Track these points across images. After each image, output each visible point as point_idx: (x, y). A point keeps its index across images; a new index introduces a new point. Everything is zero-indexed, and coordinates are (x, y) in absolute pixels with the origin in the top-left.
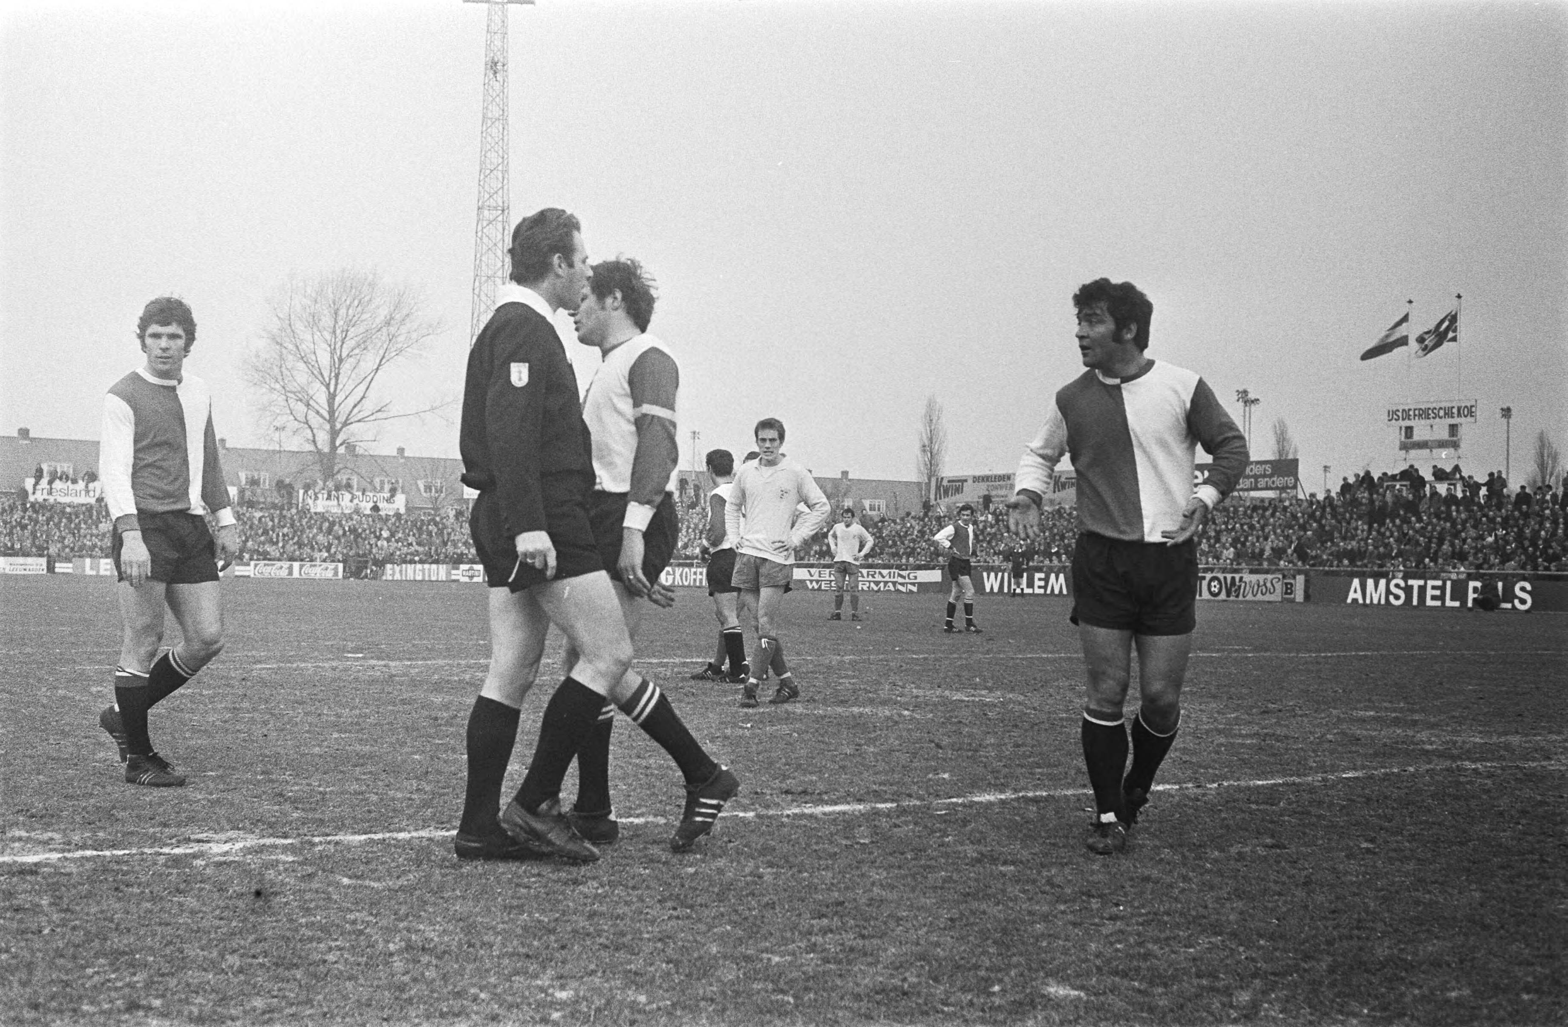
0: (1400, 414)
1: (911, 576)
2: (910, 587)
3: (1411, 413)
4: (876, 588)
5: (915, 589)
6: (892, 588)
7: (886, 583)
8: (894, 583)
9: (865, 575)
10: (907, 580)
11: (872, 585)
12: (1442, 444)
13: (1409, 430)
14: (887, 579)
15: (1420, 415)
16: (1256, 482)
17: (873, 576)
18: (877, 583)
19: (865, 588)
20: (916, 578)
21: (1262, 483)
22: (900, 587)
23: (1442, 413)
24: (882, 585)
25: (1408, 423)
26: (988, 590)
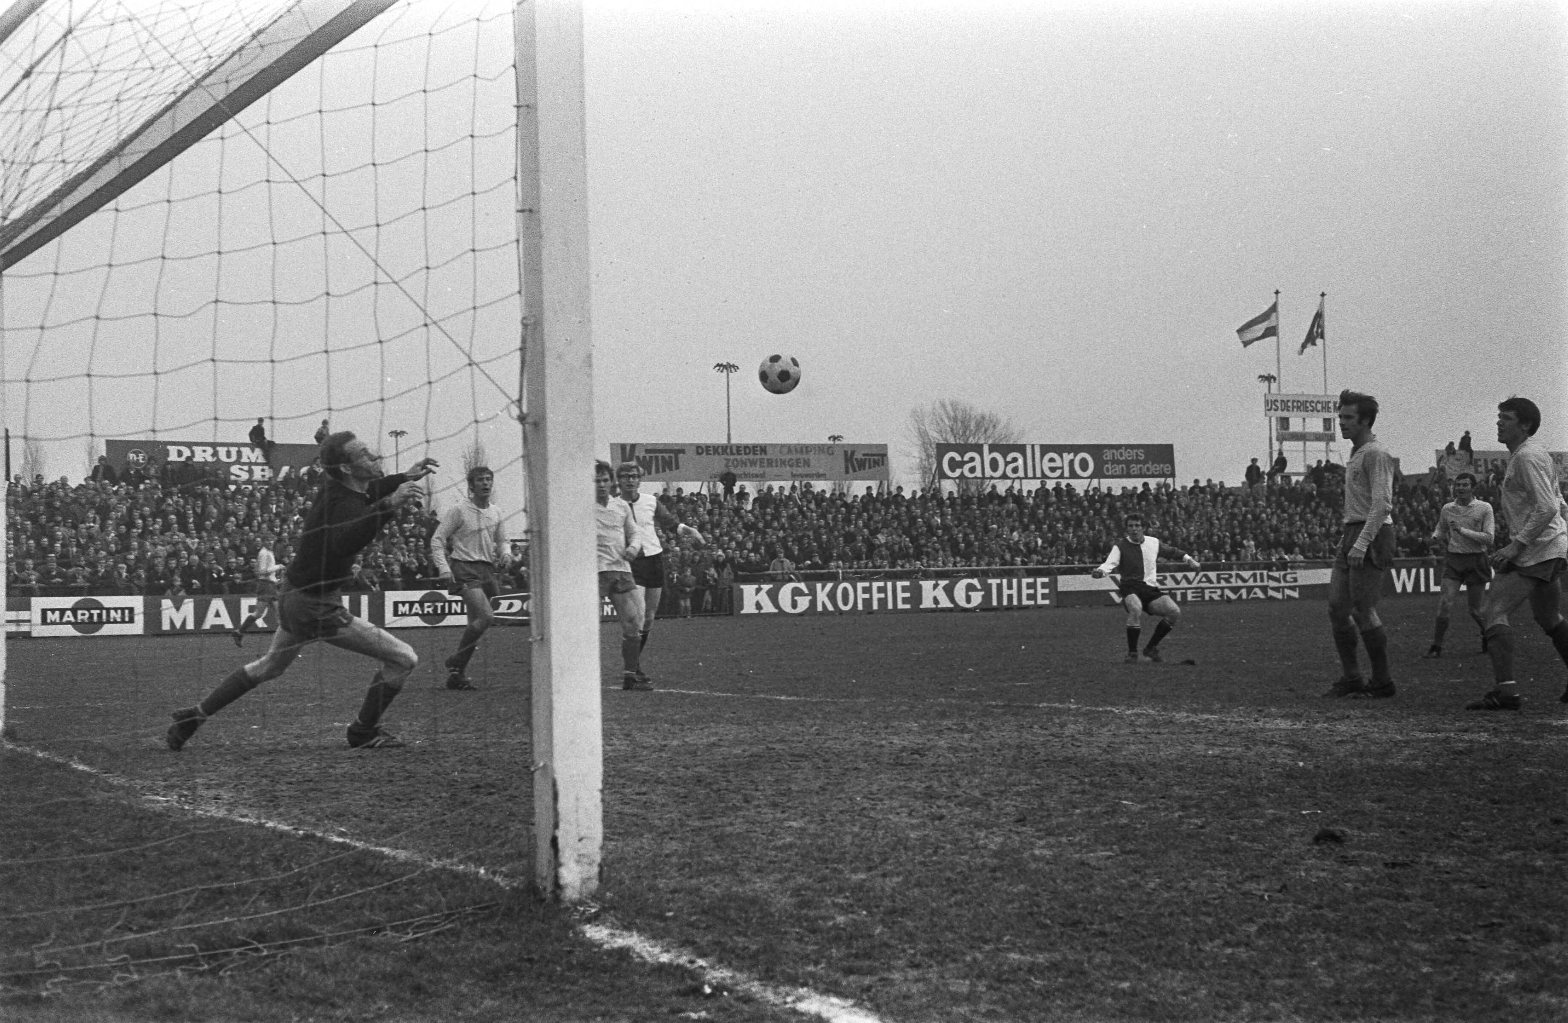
0: (1279, 404)
1: (1289, 577)
2: (1288, 592)
3: (1290, 404)
4: (1233, 596)
5: (1296, 594)
6: (1261, 595)
7: (1250, 589)
8: (1264, 589)
9: (1214, 579)
10: (1283, 584)
11: (1227, 592)
12: (1318, 437)
13: (1284, 422)
14: (1251, 583)
15: (1298, 408)
16: (1128, 468)
17: (1227, 580)
18: (1235, 590)
19: (1216, 597)
20: (1295, 580)
21: (1135, 469)
22: (1271, 593)
23: (1319, 407)
24: (1244, 592)
25: (1285, 414)
26: (1399, 589)
